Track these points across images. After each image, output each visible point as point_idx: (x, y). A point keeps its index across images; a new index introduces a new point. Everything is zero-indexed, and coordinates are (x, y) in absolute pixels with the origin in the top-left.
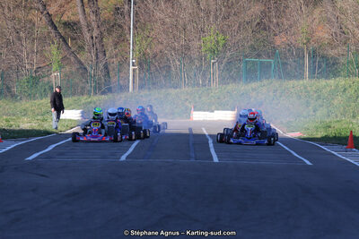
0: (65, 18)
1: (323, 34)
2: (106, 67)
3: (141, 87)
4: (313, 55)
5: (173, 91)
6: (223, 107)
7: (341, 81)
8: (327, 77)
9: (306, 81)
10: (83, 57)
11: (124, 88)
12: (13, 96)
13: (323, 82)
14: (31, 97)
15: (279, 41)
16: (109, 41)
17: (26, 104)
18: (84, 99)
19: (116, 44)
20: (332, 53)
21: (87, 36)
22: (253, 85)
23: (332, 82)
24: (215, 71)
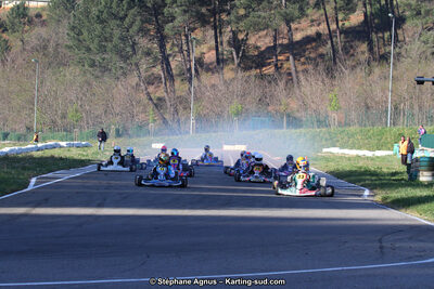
0: (157, 95)
1: (294, 105)
2: (178, 121)
3: (197, 132)
4: (288, 116)
5: (214, 135)
6: (239, 143)
7: (303, 130)
8: (296, 128)
9: (284, 130)
10: (167, 116)
11: (188, 132)
12: (130, 136)
13: (293, 131)
14: (138, 136)
15: (270, 108)
16: (180, 108)
17: (135, 140)
18: (166, 138)
19: (185, 108)
20: (298, 115)
21: (169, 104)
22: (257, 131)
23: (298, 131)
24: (236, 124)
